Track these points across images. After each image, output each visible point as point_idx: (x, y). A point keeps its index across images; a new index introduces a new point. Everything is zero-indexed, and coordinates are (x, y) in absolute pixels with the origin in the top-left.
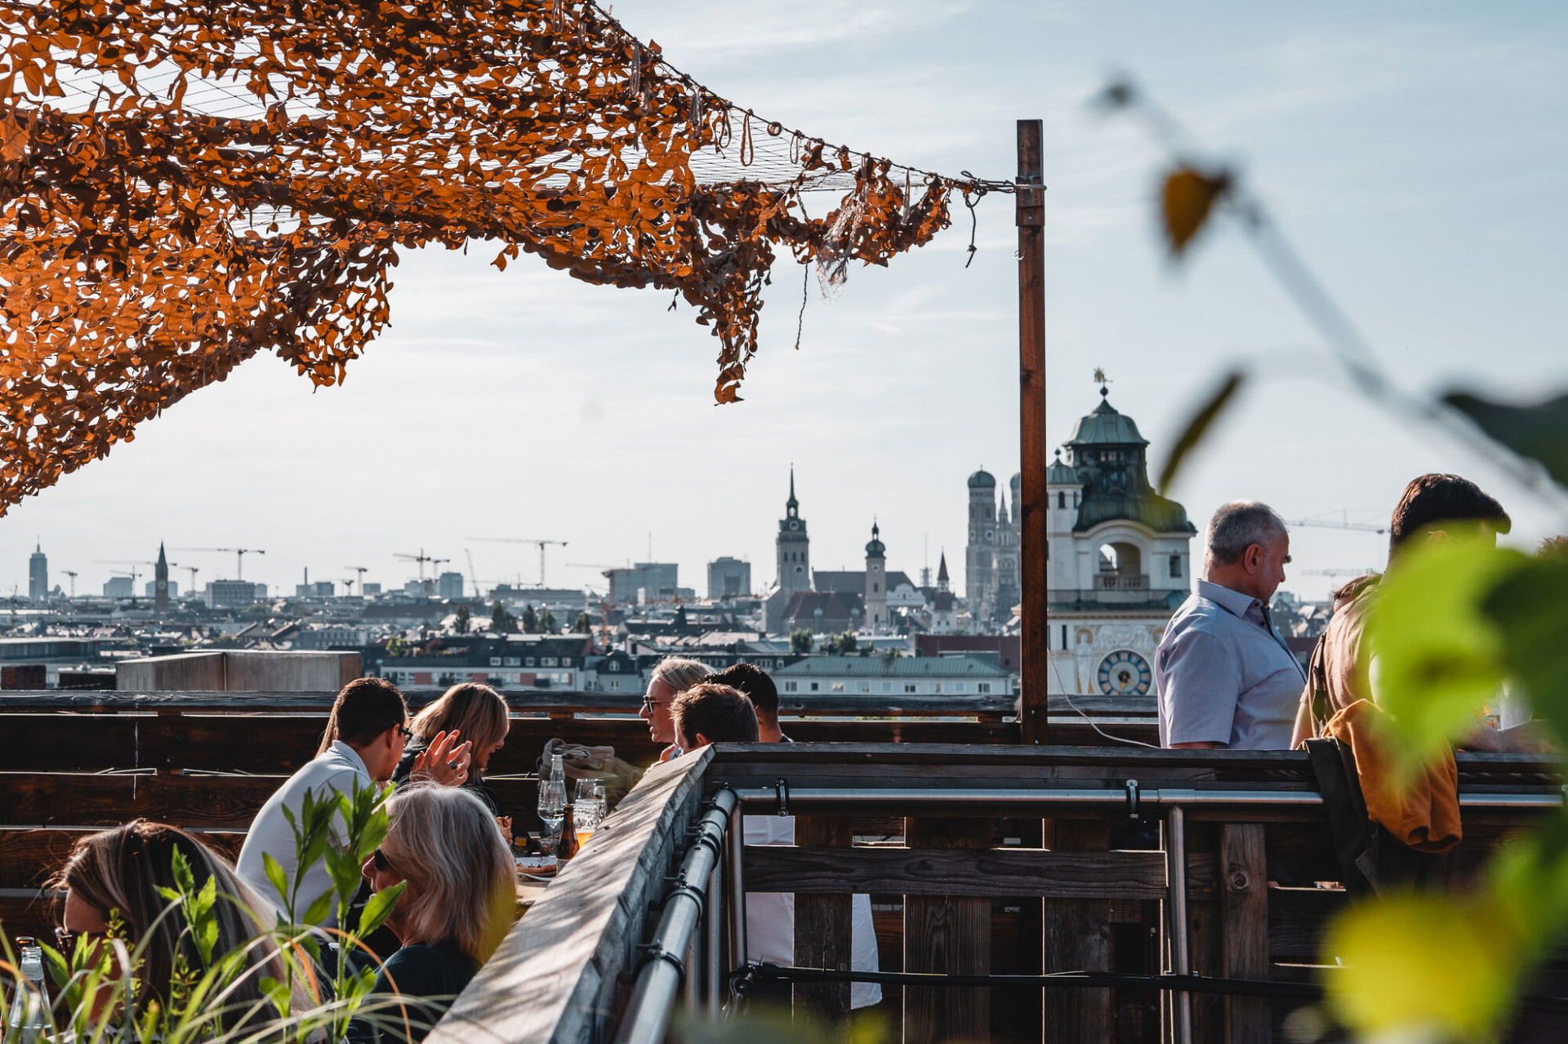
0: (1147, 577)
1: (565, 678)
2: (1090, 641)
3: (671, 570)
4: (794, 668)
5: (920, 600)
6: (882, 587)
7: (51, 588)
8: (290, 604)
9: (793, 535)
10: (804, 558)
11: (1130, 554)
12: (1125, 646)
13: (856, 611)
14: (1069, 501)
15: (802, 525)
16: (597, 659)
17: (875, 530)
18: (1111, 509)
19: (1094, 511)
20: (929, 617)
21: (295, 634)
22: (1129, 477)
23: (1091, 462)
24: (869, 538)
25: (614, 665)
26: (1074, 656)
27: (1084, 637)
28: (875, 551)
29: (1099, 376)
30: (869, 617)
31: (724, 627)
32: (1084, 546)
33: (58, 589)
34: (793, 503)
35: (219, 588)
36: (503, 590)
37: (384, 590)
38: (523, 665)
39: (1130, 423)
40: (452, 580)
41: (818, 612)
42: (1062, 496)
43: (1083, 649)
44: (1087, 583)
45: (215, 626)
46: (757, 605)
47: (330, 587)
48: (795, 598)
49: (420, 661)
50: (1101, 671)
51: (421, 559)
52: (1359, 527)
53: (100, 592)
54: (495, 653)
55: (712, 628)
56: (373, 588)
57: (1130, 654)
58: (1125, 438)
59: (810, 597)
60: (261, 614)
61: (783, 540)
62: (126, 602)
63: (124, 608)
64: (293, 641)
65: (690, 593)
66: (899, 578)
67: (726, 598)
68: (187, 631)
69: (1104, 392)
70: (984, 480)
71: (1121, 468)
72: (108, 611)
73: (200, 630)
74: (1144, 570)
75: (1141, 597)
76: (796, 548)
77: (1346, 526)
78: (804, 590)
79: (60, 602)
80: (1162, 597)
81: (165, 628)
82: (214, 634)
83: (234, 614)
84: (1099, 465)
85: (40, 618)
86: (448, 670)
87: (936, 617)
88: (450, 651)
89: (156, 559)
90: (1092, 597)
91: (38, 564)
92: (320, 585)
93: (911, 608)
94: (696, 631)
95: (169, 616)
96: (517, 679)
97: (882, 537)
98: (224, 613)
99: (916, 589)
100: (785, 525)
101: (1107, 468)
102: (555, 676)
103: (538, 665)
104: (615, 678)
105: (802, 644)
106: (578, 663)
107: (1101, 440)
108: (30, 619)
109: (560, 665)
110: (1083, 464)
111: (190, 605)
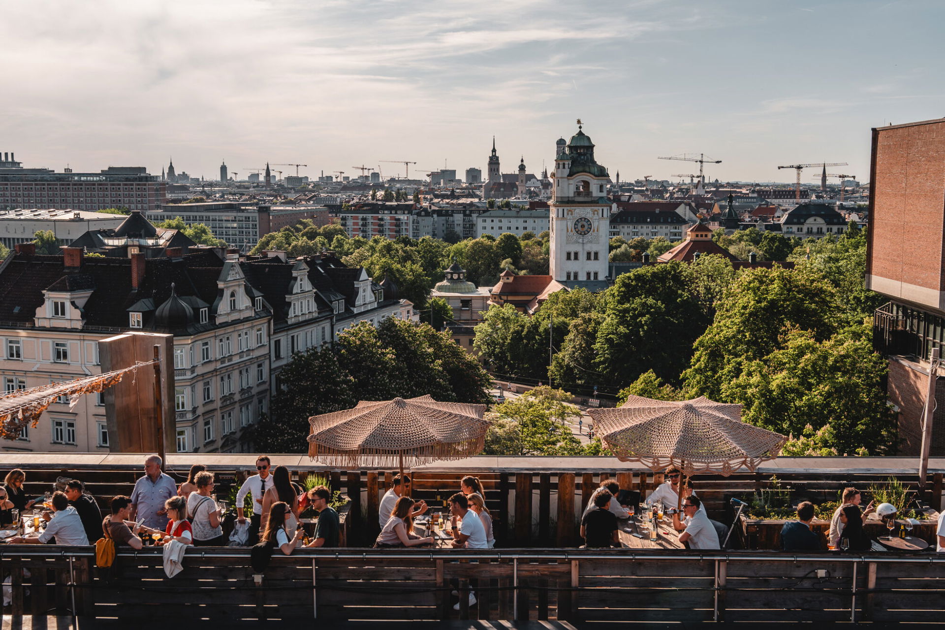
0: (592, 192)
1: (406, 218)
2: (572, 214)
3: (454, 172)
4: (486, 214)
5: (539, 184)
6: (524, 181)
7: (228, 178)
8: (316, 185)
9: (494, 162)
10: (498, 170)
11: (586, 184)
12: (583, 216)
13: (515, 189)
14: (566, 166)
15: (497, 158)
16: (417, 211)
17: (522, 161)
18: (581, 169)
19: (575, 170)
20: (540, 191)
21: (314, 198)
22: (587, 159)
23: (575, 152)
24: (520, 163)
25: (423, 213)
26: (566, 219)
27: (570, 213)
28: (522, 168)
29: (579, 122)
30: (519, 191)
31: (467, 196)
32: (571, 182)
33: (231, 178)
34: (494, 150)
35: (289, 179)
36: (393, 180)
37: (350, 179)
38: (391, 213)
39: (588, 138)
40: (376, 175)
41: (502, 189)
42: (564, 164)
43: (570, 217)
44: (571, 195)
45: (286, 195)
46: (481, 186)
47: (331, 178)
48: (495, 184)
49: (355, 212)
50: (575, 224)
51: (363, 169)
52: (689, 160)
53: (247, 179)
54: (381, 209)
55: (463, 197)
56: (346, 178)
57: (585, 219)
58: (587, 144)
59: (500, 183)
60: (304, 190)
61: (490, 164)
62: (255, 184)
63: (254, 187)
64: (313, 201)
65: (460, 181)
66: (532, 176)
67: (470, 184)
68: (276, 197)
69: (580, 127)
70: (562, 142)
71: (585, 154)
72: (248, 188)
73: (280, 197)
74: (591, 190)
75: (589, 199)
76: (494, 166)
77: (685, 160)
78: (498, 181)
79: (231, 183)
80: (596, 199)
81: (269, 196)
82: (285, 198)
83: (294, 189)
84: (577, 153)
85: (222, 191)
86: (365, 215)
87: (543, 191)
88: (365, 208)
89: (266, 168)
90: (573, 199)
91: (224, 169)
92: (327, 177)
93: (535, 187)
94: (458, 198)
95: (271, 190)
96: (389, 218)
97: (524, 163)
98: (291, 189)
99: (538, 180)
100: (491, 158)
101: (580, 154)
102: (401, 217)
103: (396, 213)
104: (423, 218)
105: (492, 204)
106: (410, 213)
107: (578, 145)
108: (219, 191)
109: (404, 213)
110: (572, 153)
111: (279, 185)
